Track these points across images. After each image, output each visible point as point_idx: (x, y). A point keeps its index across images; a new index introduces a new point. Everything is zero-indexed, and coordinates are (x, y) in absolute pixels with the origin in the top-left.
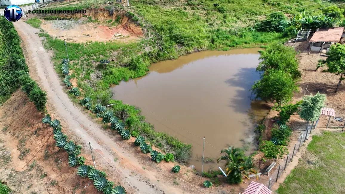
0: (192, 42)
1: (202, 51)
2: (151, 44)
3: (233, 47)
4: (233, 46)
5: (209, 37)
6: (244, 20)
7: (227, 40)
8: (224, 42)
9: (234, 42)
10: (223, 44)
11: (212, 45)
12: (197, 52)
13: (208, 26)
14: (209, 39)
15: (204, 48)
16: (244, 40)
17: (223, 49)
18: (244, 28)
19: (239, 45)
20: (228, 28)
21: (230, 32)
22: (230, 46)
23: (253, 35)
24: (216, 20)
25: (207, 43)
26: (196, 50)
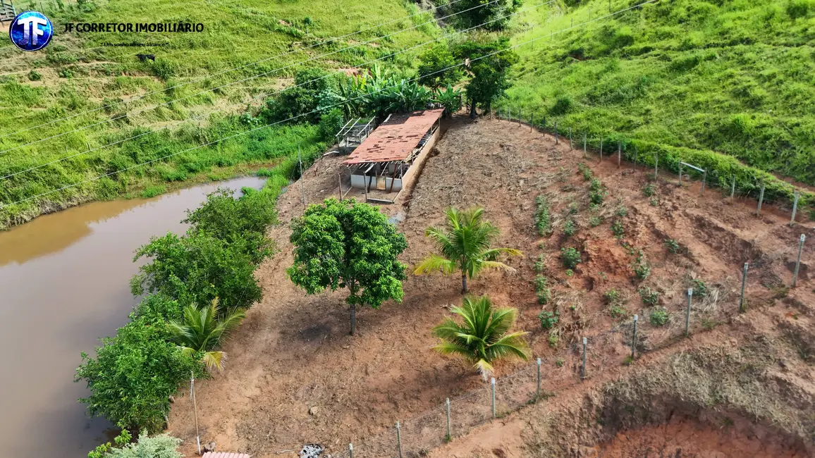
1: (72, 206)
3: (177, 182)
4: (179, 179)
5: (98, 161)
6: (235, 93)
7: (166, 161)
8: (152, 170)
9: (185, 166)
10: (149, 175)
11: (111, 182)
12: (51, 212)
13: (108, 124)
14: (100, 167)
15: (77, 195)
16: (218, 154)
17: (142, 192)
18: (228, 117)
19: (198, 175)
20: (179, 122)
21: (180, 133)
22: (169, 180)
23: (252, 137)
24: (142, 101)
25: (90, 179)
26: (48, 208)
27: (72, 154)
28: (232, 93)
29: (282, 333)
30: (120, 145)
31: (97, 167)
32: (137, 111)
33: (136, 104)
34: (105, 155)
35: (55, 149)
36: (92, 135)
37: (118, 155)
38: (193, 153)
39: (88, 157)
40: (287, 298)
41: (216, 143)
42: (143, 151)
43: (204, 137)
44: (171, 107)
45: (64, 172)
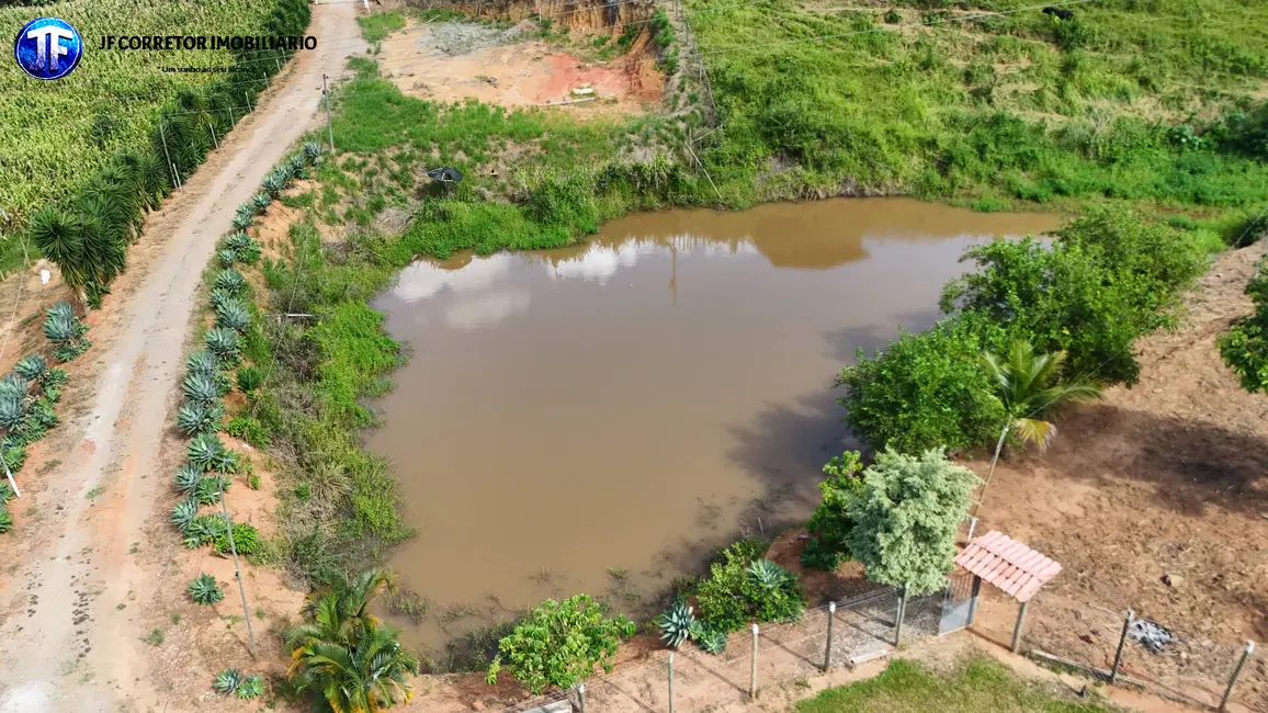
0: (843, 154)
1: (878, 195)
2: (666, 140)
3: (1029, 202)
4: (1035, 198)
5: (933, 144)
6: (1175, 92)
7: (1024, 167)
8: (1000, 176)
9: (1052, 182)
10: (992, 181)
11: (937, 178)
12: (851, 196)
13: (962, 99)
14: (931, 153)
15: (889, 183)
16: (1110, 178)
17: (975, 202)
18: (1148, 127)
19: (1066, 199)
20: (1064, 118)
21: (1060, 135)
22: (1019, 196)
23: (1179, 166)
24: (1021, 75)
25: (913, 165)
26: (849, 189)
27: (902, 126)
28: (1172, 90)
29: (1147, 450)
30: (967, 130)
31: (927, 152)
32: (1008, 88)
33: (1010, 78)
34: (944, 138)
35: (884, 117)
36: (936, 109)
37: (960, 141)
38: (1069, 168)
39: (922, 135)
40: (1172, 407)
41: (1114, 161)
42: (996, 146)
43: (1097, 148)
44: (1061, 91)
45: (885, 148)
